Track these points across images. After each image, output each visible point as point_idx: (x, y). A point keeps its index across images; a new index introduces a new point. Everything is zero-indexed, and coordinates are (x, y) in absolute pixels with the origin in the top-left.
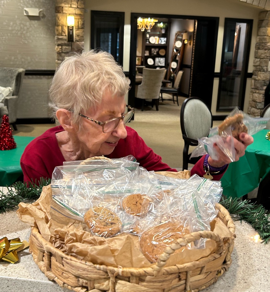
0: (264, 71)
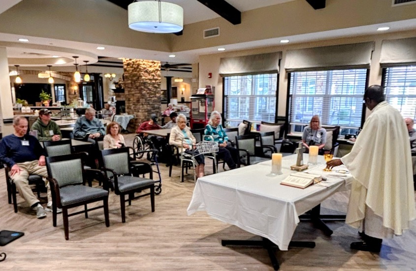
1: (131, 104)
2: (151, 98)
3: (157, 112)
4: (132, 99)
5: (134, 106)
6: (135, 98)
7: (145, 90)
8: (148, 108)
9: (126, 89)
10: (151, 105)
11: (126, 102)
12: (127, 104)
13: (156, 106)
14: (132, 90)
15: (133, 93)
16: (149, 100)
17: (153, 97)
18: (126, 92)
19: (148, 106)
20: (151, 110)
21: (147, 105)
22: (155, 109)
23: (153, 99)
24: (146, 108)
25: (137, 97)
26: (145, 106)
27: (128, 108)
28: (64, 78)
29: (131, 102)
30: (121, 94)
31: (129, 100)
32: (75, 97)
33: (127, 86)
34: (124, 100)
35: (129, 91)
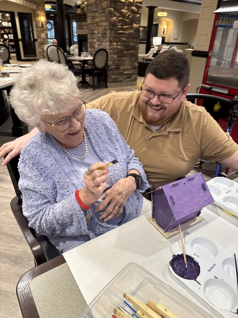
0: (40, 38)
1: (95, 40)
2: (125, 30)
3: (133, 55)
4: (96, 32)
5: (98, 43)
6: (101, 30)
7: (115, 16)
8: (119, 47)
9: (88, 15)
10: (124, 42)
12: (89, 41)
13: (131, 44)
14: (97, 15)
15: (98, 20)
16: (121, 33)
17: (128, 29)
18: (89, 20)
19: (119, 43)
20: (123, 50)
21: (117, 42)
22: (129, 50)
23: (127, 32)
24: (115, 47)
25: (103, 28)
26: (115, 44)
27: (91, 46)
28: (28, 5)
29: (95, 37)
30: (83, 23)
31: (93, 34)
32: (42, 30)
33: (90, 9)
34: (87, 33)
35: (93, 18)
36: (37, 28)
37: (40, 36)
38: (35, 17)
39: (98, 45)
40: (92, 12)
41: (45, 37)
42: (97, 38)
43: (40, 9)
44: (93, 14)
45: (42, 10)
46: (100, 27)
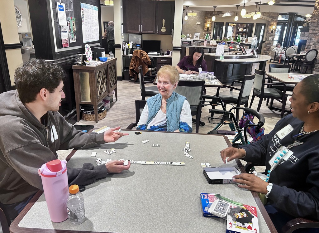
1: (311, 44)
4: (313, 39)
5: (313, 46)
6: (317, 38)
9: (311, 28)
11: (308, 40)
12: (307, 44)
14: (317, 29)
15: (316, 32)
18: (310, 32)
27: (307, 47)
28: (266, 18)
29: (312, 42)
30: (306, 33)
31: (311, 40)
32: (271, 35)
33: (313, 25)
34: (306, 39)
35: (314, 30)
36: (267, 34)
37: (268, 39)
38: (268, 26)
39: (313, 47)
40: (313, 27)
41: (272, 40)
42: (313, 42)
43: (273, 21)
44: (314, 28)
45: (275, 21)
46: (317, 36)
